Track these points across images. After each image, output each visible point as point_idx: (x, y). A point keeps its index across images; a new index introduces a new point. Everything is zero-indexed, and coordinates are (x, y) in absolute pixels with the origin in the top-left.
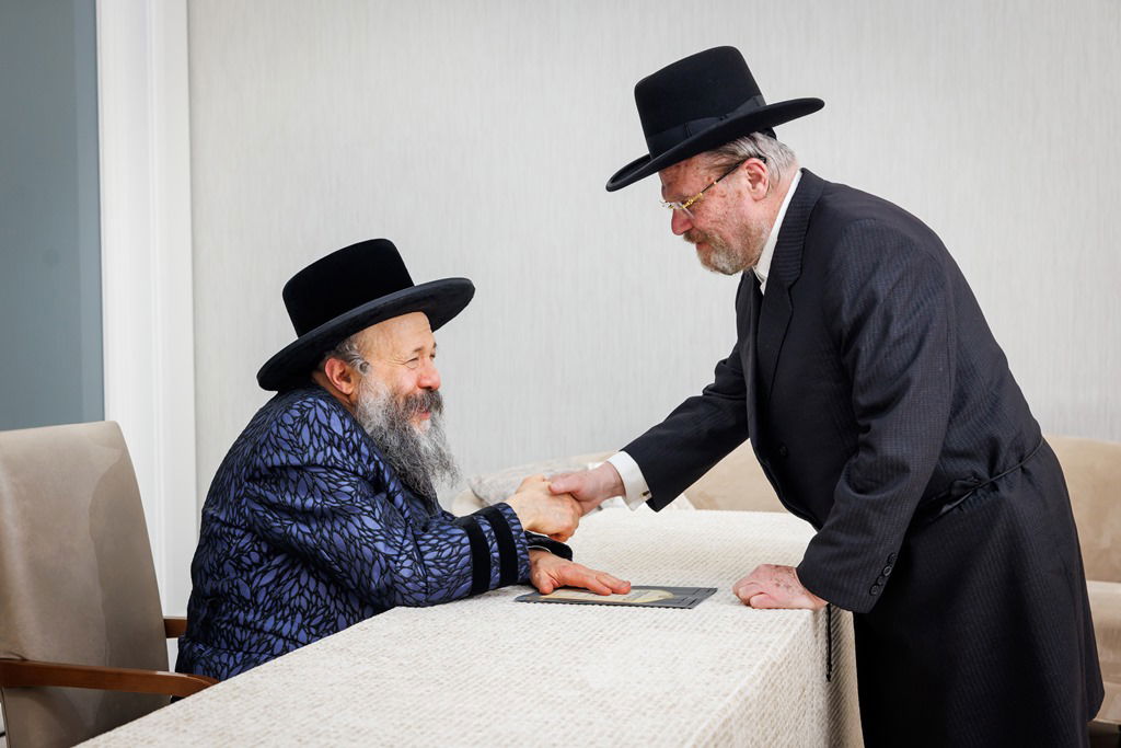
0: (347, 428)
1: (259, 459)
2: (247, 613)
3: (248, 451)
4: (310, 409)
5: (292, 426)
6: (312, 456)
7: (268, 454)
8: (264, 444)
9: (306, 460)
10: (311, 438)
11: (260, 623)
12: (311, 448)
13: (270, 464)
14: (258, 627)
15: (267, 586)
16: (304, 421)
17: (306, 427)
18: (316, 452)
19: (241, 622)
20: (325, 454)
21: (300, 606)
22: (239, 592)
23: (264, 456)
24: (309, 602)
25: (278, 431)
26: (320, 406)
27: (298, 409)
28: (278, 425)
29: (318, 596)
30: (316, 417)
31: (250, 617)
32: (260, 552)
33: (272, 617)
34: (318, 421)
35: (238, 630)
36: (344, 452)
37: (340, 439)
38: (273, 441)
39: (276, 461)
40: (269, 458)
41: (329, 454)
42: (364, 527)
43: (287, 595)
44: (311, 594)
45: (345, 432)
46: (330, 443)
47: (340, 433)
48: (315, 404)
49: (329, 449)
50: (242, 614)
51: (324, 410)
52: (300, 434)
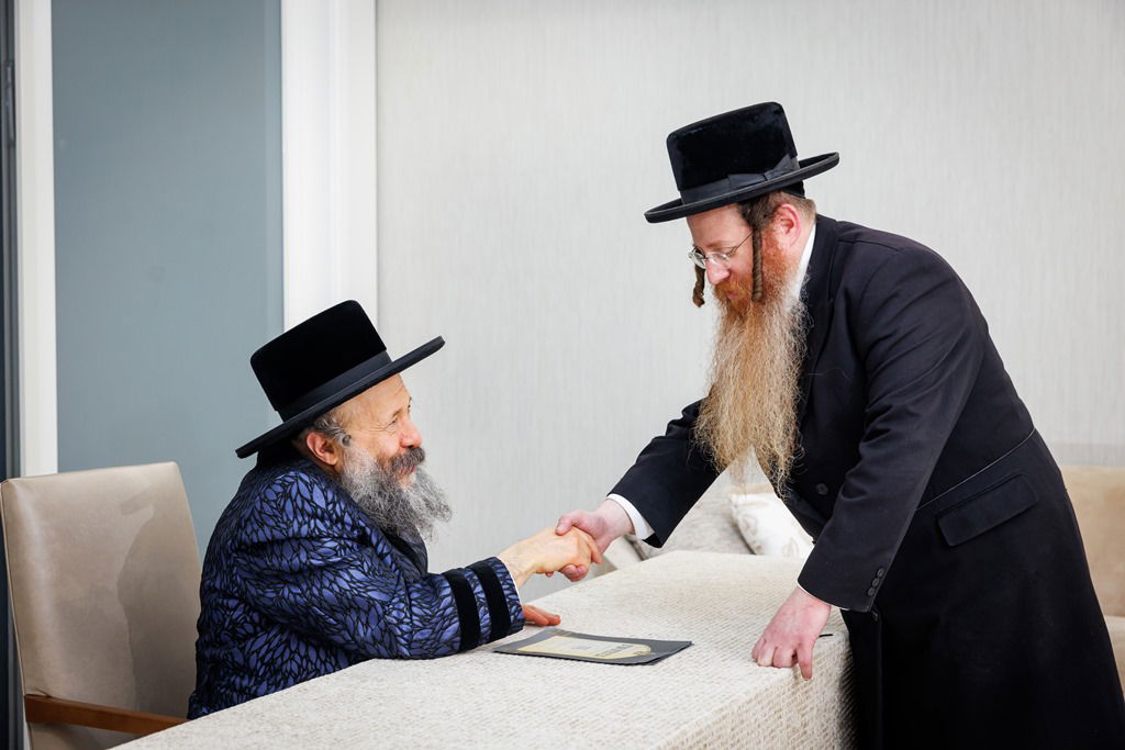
0: (329, 500)
1: (244, 536)
2: (242, 678)
3: (233, 524)
4: (292, 483)
5: (275, 501)
6: (296, 530)
7: (253, 530)
8: (249, 519)
9: (291, 534)
10: (295, 512)
11: (254, 688)
12: (296, 522)
13: (255, 540)
14: (252, 692)
15: (258, 652)
16: (287, 496)
17: (289, 502)
18: (300, 525)
19: (238, 687)
20: (309, 527)
21: (291, 670)
22: (233, 658)
23: (249, 532)
24: (300, 666)
25: (262, 507)
26: (301, 479)
27: (280, 485)
28: (262, 500)
29: (309, 661)
30: (299, 492)
31: (245, 683)
32: (252, 622)
33: (265, 683)
34: (302, 496)
35: (235, 695)
36: (328, 523)
37: (323, 511)
38: (258, 517)
39: (262, 537)
40: (254, 534)
41: (312, 526)
42: (353, 580)
43: (279, 660)
44: (302, 659)
45: (328, 504)
46: (314, 516)
47: (323, 505)
48: (297, 478)
49: (312, 521)
50: (238, 680)
51: (306, 484)
52: (283, 509)
